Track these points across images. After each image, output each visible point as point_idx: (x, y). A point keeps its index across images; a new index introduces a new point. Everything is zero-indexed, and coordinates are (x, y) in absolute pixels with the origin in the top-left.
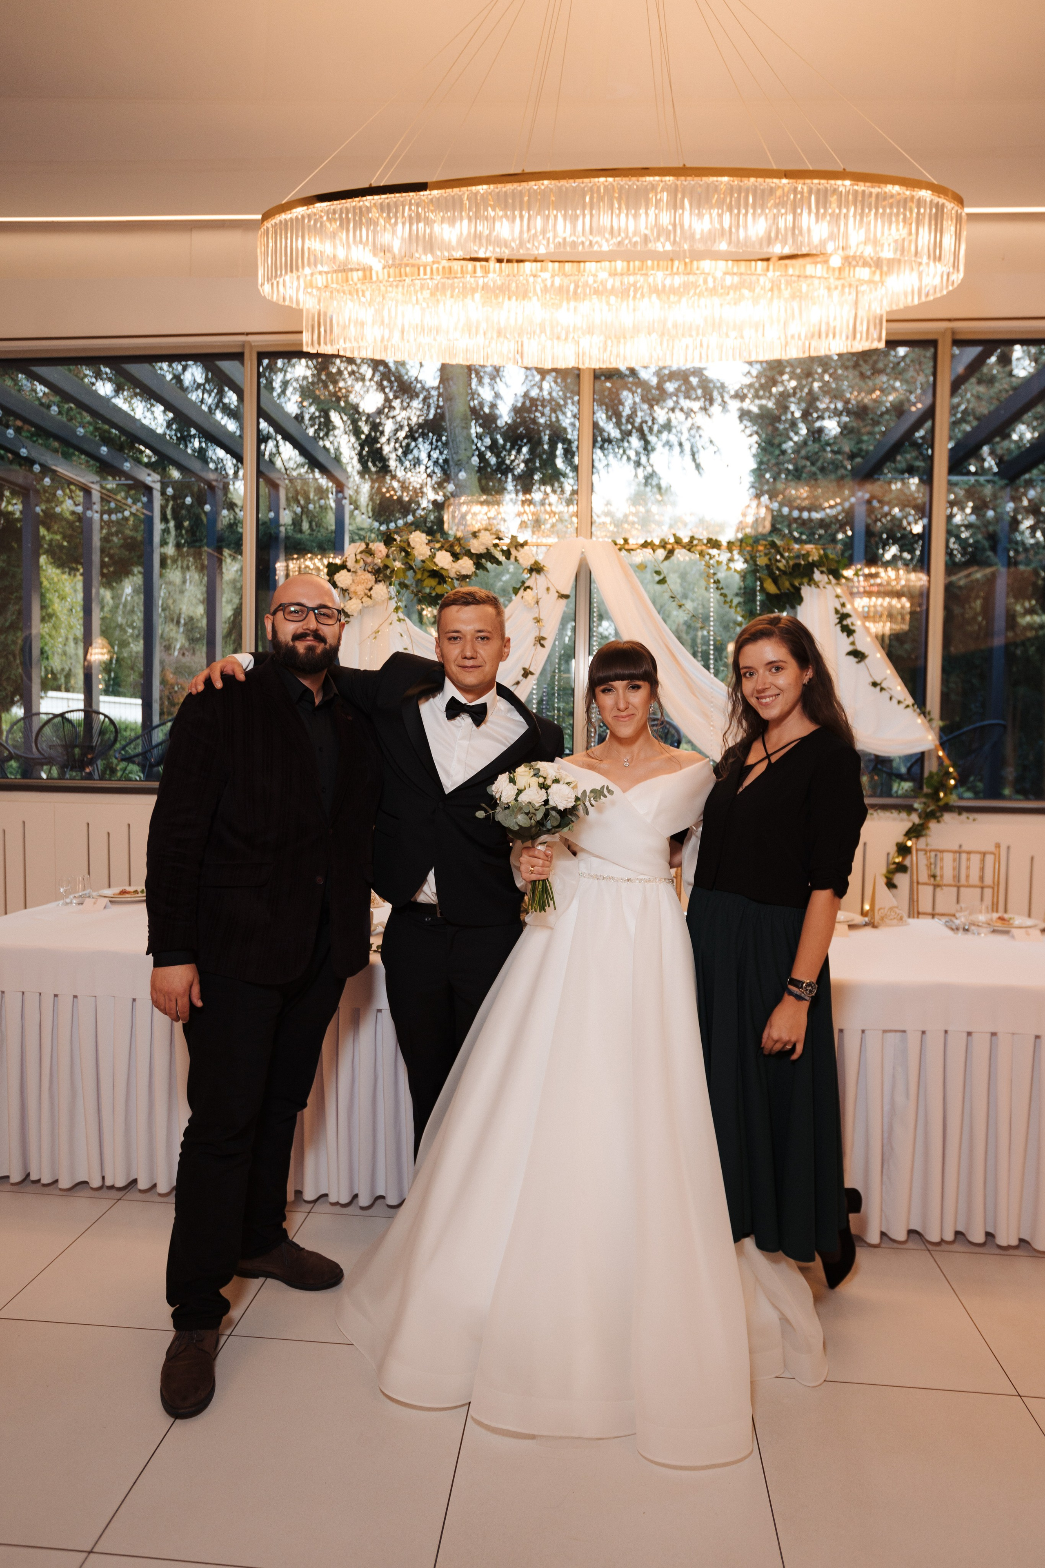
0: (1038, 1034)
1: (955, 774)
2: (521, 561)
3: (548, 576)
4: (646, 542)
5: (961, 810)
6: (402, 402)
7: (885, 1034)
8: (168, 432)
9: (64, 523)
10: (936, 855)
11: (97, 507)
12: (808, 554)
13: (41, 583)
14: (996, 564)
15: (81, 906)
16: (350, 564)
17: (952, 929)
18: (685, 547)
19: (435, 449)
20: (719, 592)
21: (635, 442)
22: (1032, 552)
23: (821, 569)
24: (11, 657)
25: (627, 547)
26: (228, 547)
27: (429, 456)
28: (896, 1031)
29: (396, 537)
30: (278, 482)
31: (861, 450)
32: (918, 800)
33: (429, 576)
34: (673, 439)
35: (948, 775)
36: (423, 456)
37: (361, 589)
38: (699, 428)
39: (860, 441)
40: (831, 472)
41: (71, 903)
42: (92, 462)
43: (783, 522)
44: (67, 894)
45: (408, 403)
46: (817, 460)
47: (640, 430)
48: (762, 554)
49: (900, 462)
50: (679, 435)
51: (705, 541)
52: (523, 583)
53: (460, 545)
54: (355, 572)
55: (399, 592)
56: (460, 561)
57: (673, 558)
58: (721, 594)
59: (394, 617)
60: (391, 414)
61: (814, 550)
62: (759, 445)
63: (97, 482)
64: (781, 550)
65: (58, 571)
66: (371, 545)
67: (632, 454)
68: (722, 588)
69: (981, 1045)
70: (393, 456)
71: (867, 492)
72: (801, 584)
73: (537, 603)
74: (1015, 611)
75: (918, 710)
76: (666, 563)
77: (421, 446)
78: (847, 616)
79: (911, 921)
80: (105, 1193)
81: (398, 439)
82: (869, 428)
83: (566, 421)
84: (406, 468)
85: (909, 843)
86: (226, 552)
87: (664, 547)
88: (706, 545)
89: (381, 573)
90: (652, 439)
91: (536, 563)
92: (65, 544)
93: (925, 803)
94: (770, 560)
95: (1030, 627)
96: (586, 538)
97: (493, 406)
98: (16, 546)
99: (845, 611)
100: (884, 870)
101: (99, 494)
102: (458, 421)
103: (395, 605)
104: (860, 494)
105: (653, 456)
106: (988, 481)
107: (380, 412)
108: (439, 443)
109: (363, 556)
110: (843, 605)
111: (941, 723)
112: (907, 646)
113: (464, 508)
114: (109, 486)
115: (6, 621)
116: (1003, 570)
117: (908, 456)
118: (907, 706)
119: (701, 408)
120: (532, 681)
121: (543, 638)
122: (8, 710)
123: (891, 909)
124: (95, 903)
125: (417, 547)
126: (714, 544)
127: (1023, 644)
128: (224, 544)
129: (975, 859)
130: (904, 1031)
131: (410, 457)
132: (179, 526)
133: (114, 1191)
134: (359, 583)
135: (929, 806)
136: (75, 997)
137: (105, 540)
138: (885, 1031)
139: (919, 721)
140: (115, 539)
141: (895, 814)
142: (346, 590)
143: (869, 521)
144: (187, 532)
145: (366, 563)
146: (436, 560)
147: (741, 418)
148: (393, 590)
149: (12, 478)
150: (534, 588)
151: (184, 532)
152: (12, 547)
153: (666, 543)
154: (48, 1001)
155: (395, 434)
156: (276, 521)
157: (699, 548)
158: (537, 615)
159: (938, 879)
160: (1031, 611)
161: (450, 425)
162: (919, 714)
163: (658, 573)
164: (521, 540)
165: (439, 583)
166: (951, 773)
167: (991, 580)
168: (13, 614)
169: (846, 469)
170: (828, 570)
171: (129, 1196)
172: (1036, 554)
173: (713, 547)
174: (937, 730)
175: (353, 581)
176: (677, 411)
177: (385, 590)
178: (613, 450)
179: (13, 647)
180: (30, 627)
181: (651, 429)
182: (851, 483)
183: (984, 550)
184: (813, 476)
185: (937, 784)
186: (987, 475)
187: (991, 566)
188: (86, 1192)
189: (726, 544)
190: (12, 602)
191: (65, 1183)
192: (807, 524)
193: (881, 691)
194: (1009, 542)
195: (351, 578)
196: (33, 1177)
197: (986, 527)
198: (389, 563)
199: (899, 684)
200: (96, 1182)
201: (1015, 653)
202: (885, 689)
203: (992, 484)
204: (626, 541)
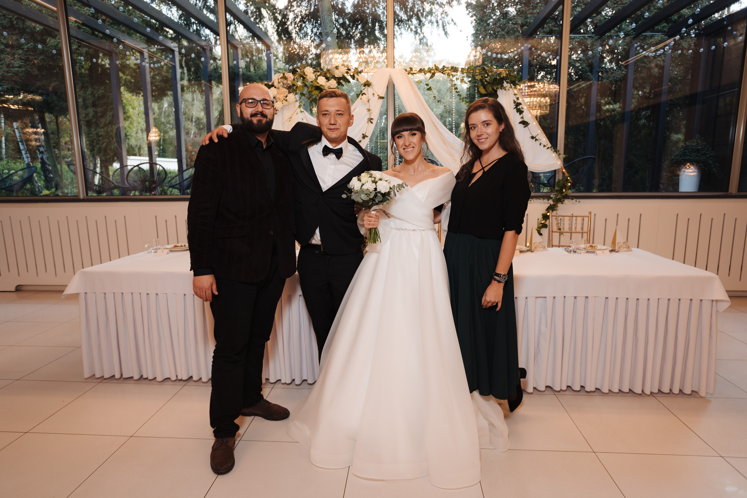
0: (607, 297)
1: (570, 180)
2: (360, 80)
3: (373, 88)
4: (421, 69)
5: (573, 198)
6: (297, 3)
7: (536, 299)
8: (180, 22)
9: (131, 70)
10: (561, 219)
11: (147, 60)
12: (501, 73)
13: (123, 101)
14: (592, 79)
15: (156, 253)
16: (276, 84)
17: (568, 252)
18: (440, 72)
19: (315, 27)
20: (457, 94)
21: (414, 21)
22: (610, 73)
23: (507, 81)
24: (111, 138)
25: (412, 72)
26: (214, 80)
27: (312, 31)
28: (542, 297)
29: (298, 70)
30: (237, 45)
31: (527, 22)
32: (553, 194)
33: (315, 89)
34: (434, 19)
35: (567, 180)
36: (309, 31)
37: (281, 97)
38: (446, 13)
39: (527, 18)
40: (512, 34)
41: (151, 252)
42: (143, 37)
43: (488, 60)
44: (149, 248)
45: (300, 3)
46: (505, 28)
47: (417, 15)
48: (478, 74)
49: (545, 28)
50: (436, 17)
51: (450, 68)
52: (361, 91)
53: (330, 73)
54: (278, 88)
55: (301, 98)
56: (330, 81)
57: (434, 77)
59: (299, 110)
60: (292, 9)
61: (503, 71)
62: (476, 21)
63: (146, 48)
64: (488, 71)
65: (130, 95)
66: (285, 75)
67: (413, 27)
68: (459, 92)
69: (581, 301)
70: (294, 31)
71: (529, 44)
72: (497, 88)
73: (369, 101)
74: (601, 103)
75: (553, 150)
76: (431, 79)
77: (307, 26)
78: (520, 104)
79: (549, 248)
80: (178, 382)
81: (296, 22)
82: (531, 10)
83: (380, 11)
84: (301, 38)
85: (548, 214)
86: (213, 83)
87: (430, 72)
88: (450, 70)
89: (291, 88)
90: (423, 19)
91: (367, 81)
92: (133, 81)
93: (556, 195)
94: (482, 77)
95: (608, 110)
96: (392, 68)
97: (343, 4)
98: (108, 82)
99: (519, 101)
100: (536, 227)
101: (148, 54)
102: (326, 12)
103: (299, 104)
104: (526, 45)
105: (424, 29)
106: (589, 37)
107: (286, 8)
108: (317, 24)
109: (282, 80)
110: (518, 99)
111: (564, 156)
112: (548, 121)
113: (331, 56)
114: (152, 50)
115: (106, 120)
116: (595, 82)
117: (550, 25)
118: (548, 148)
119: (447, 2)
120: (367, 140)
121: (372, 119)
122: (112, 165)
123: (540, 243)
124: (162, 252)
125: (309, 74)
126: (454, 69)
127: (604, 119)
128: (212, 79)
129: (580, 220)
130: (545, 297)
131: (303, 32)
132: (189, 70)
133: (182, 383)
134: (280, 94)
135: (558, 196)
136: (157, 294)
137: (153, 78)
138: (536, 298)
139: (554, 155)
140: (158, 78)
141: (542, 200)
143: (531, 59)
144: (193, 73)
145: (283, 84)
146: (318, 81)
147: (467, 7)
148: (297, 97)
149: (103, 47)
150: (367, 94)
151: (191, 73)
152: (106, 83)
153: (431, 70)
154: (144, 296)
155: (295, 20)
156: (237, 66)
158: (368, 108)
159: (562, 230)
160: (609, 103)
161: (322, 14)
162: (554, 152)
163: (427, 85)
164: (359, 70)
166: (569, 180)
167: (590, 87)
168: (110, 117)
169: (519, 32)
170: (510, 81)
171: (189, 384)
172: (612, 73)
173: (454, 72)
174: (562, 159)
175: (278, 92)
176: (435, 4)
177: (294, 97)
178: (404, 25)
179: (111, 133)
180: (119, 123)
181: (422, 15)
182: (522, 40)
183: (586, 72)
184: (503, 36)
185: (562, 185)
186: (589, 34)
187: (590, 80)
188: (169, 382)
189: (460, 69)
190: (109, 111)
191: (159, 379)
192: (500, 61)
193: (536, 141)
194: (599, 68)
195: (276, 91)
196: (145, 376)
197: (587, 60)
198: (295, 83)
199: (544, 138)
200: (174, 378)
201: (600, 124)
202: (537, 140)
203: (591, 38)
204: (411, 69)
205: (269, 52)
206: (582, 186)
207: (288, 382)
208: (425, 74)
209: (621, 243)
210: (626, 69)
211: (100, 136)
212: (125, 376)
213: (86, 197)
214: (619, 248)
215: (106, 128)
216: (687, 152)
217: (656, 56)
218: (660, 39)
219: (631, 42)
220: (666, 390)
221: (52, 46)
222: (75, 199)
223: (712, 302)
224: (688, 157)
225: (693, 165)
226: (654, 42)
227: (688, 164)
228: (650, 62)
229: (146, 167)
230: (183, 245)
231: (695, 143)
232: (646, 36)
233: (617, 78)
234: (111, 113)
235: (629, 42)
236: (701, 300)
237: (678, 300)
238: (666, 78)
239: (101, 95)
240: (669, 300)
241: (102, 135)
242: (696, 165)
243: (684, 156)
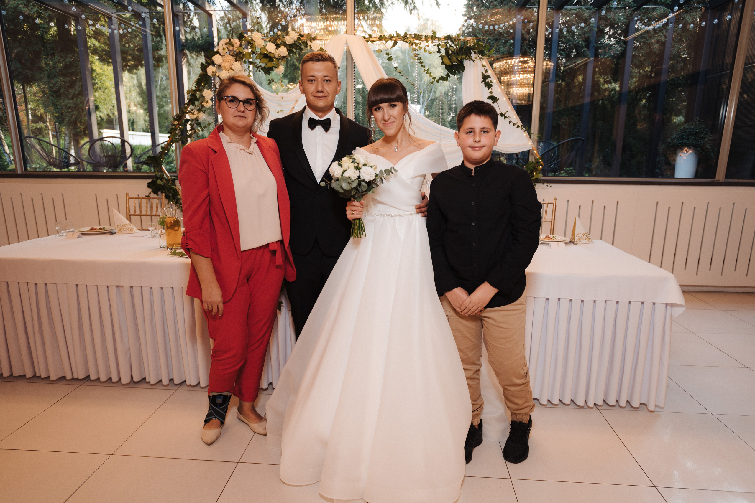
0: (547, 297)
1: (542, 162)
2: (313, 48)
4: (381, 36)
5: (544, 182)
9: (106, 37)
11: (116, 26)
12: (467, 42)
13: (93, 70)
14: (588, 55)
15: (67, 237)
16: (221, 51)
18: (402, 39)
20: (421, 65)
22: (607, 48)
23: (474, 50)
24: (80, 110)
25: (371, 39)
26: (188, 49)
29: (245, 35)
33: (263, 57)
35: (538, 162)
37: (227, 65)
40: (505, 5)
41: (62, 235)
44: (60, 230)
51: (413, 36)
53: (280, 39)
54: (224, 55)
55: (249, 67)
56: (280, 48)
57: (396, 47)
58: (422, 66)
61: (472, 40)
63: (115, 13)
64: (453, 40)
65: (102, 64)
66: (232, 40)
68: (422, 63)
71: (522, 16)
72: (463, 59)
74: (600, 81)
75: (524, 129)
76: (392, 48)
78: (489, 77)
80: (73, 382)
84: (285, 5)
87: (392, 39)
88: (412, 38)
89: (238, 56)
92: (106, 48)
95: (606, 90)
96: (351, 35)
98: (77, 50)
99: (487, 74)
101: (117, 20)
104: (519, 16)
106: (587, 9)
109: (228, 46)
110: (486, 71)
114: (124, 16)
115: (76, 91)
118: (518, 127)
122: (83, 139)
124: (73, 235)
125: (256, 40)
126: (417, 37)
127: (602, 99)
128: (185, 48)
133: (78, 381)
134: (226, 62)
139: (525, 135)
140: (132, 46)
142: (220, 66)
143: (524, 32)
145: (229, 50)
146: (267, 48)
148: (246, 66)
152: (75, 50)
153: (392, 37)
156: (210, 34)
157: (409, 39)
160: (608, 82)
162: (525, 131)
164: (313, 36)
165: (270, 61)
166: (540, 162)
167: (586, 65)
170: (478, 51)
171: (86, 383)
172: (610, 49)
173: (417, 39)
174: (535, 139)
175: (223, 60)
177: (240, 66)
179: (81, 105)
180: (87, 95)
182: (515, 11)
183: (582, 47)
184: (495, 7)
185: (532, 169)
186: (586, 5)
187: (586, 56)
188: (64, 382)
189: (424, 37)
190: (78, 80)
191: (53, 378)
192: (492, 34)
193: (505, 118)
194: (596, 43)
195: (222, 58)
196: (38, 375)
197: (584, 34)
198: (241, 50)
199: (515, 115)
200: (69, 377)
201: (597, 104)
202: (507, 117)
203: (589, 11)
204: (370, 36)
205: (245, 20)
206: (575, 170)
207: (193, 384)
208: (386, 42)
209: (581, 235)
210: (625, 45)
211: (69, 108)
212: (16, 374)
213: (25, 173)
214: (579, 239)
215: (75, 99)
216: (684, 135)
217: (658, 31)
218: (662, 12)
219: (631, 15)
220: (612, 402)
221: (11, 8)
222: (13, 175)
223: (666, 307)
224: (686, 141)
225: (690, 149)
226: (656, 16)
227: (686, 149)
228: (651, 37)
229: (118, 141)
230: (102, 227)
231: (694, 126)
232: (648, 9)
233: (614, 54)
234: (81, 83)
235: (629, 16)
236: (654, 304)
237: (628, 302)
238: (666, 56)
239: (68, 63)
240: (618, 302)
241: (70, 107)
242: (694, 150)
243: (681, 140)
